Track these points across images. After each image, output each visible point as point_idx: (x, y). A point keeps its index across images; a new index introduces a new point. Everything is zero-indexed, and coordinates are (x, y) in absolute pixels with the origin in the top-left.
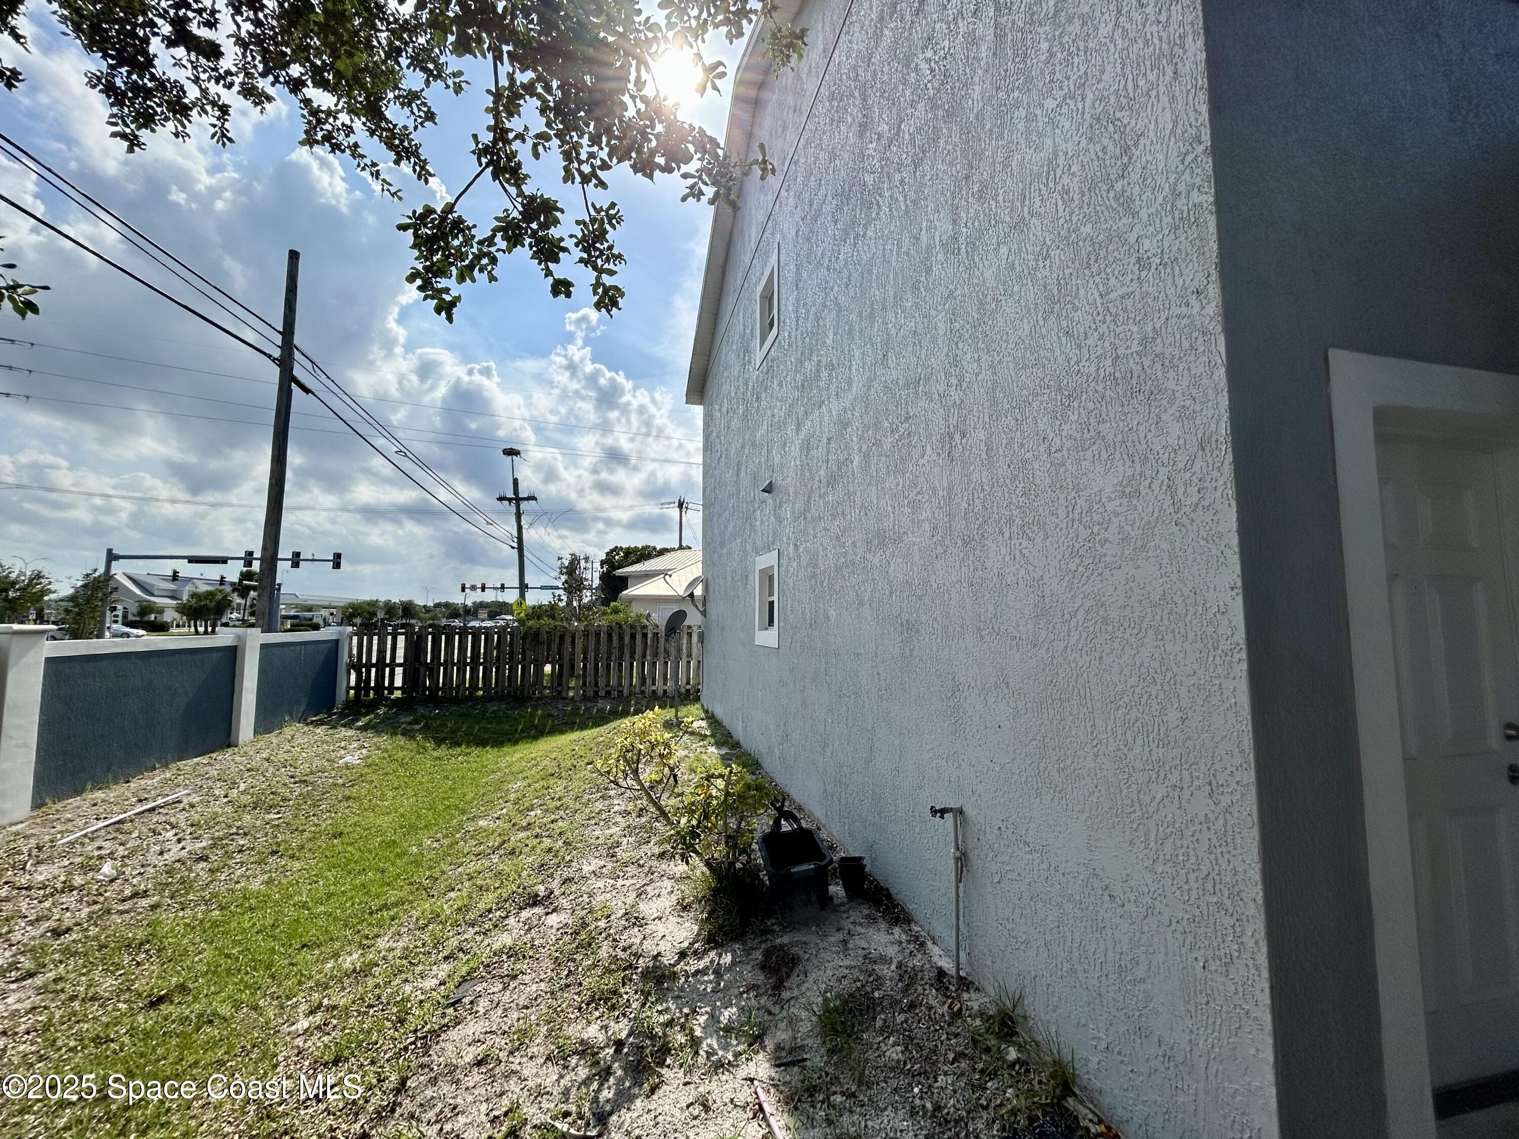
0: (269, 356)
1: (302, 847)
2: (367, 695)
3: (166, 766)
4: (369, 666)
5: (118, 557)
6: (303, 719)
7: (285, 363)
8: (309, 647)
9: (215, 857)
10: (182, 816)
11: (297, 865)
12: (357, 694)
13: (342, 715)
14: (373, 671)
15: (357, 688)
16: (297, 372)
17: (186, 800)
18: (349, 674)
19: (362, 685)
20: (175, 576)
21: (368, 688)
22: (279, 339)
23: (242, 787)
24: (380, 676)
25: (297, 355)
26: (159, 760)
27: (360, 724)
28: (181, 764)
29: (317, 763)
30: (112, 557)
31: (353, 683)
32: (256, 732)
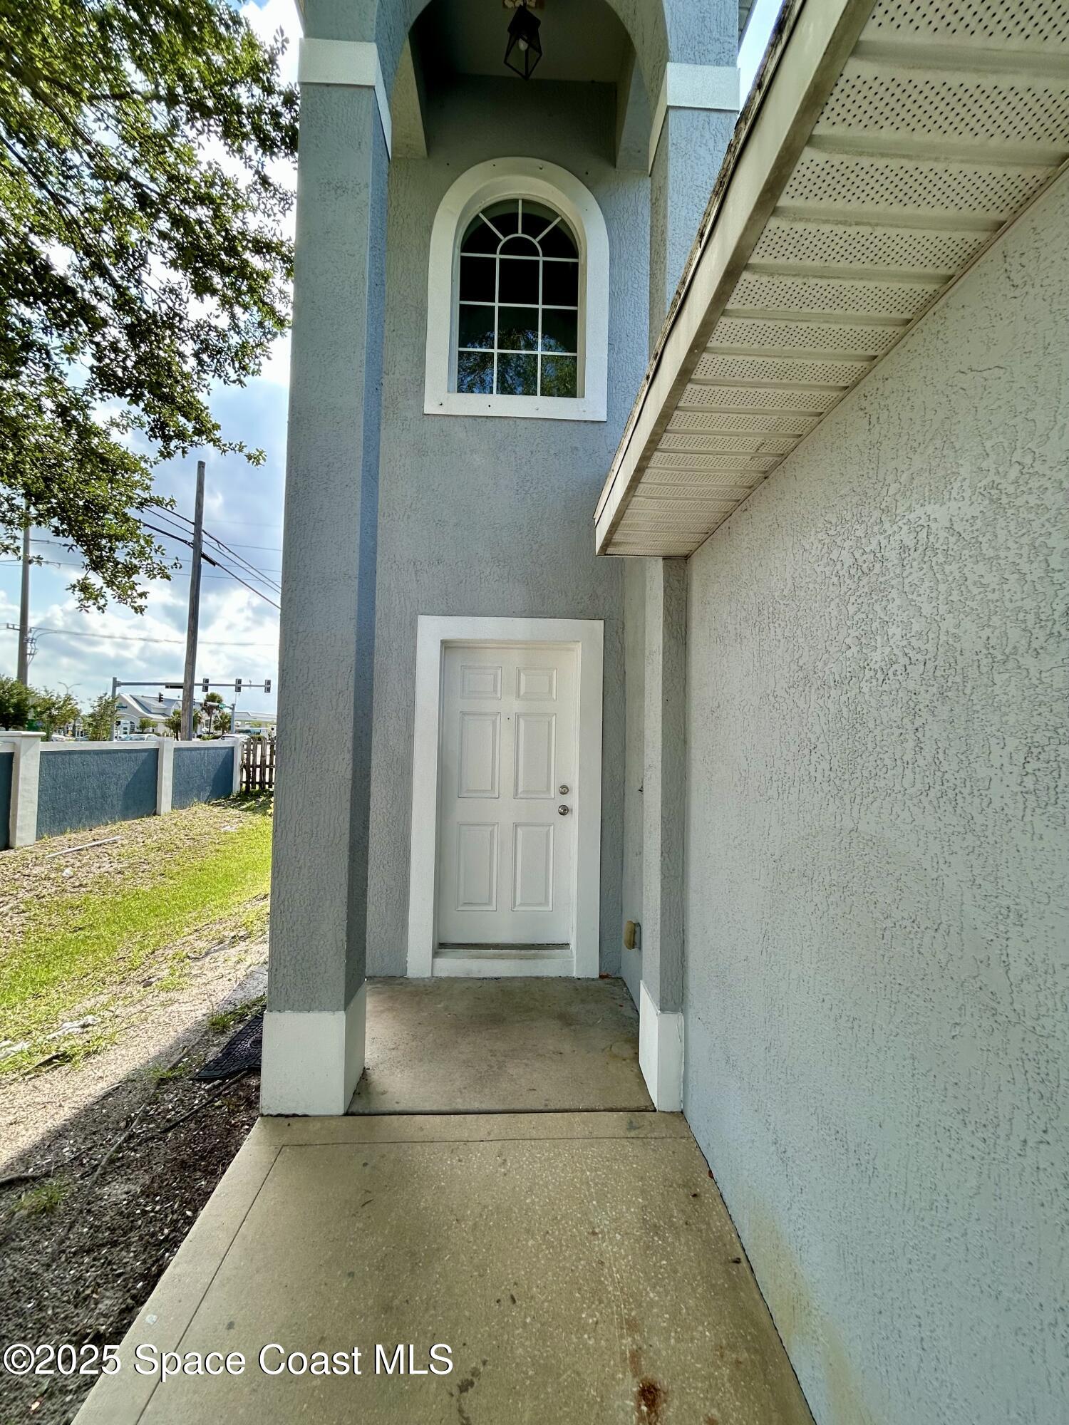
0: (186, 542)
1: (179, 873)
2: (254, 788)
3: (114, 823)
4: (255, 767)
5: (120, 684)
6: (208, 802)
7: (196, 545)
8: (211, 751)
9: (128, 874)
10: (115, 851)
11: (172, 882)
12: (247, 787)
13: (234, 801)
14: (258, 770)
15: (247, 782)
16: (205, 550)
17: (120, 842)
18: (242, 770)
19: (250, 781)
20: (160, 699)
21: (254, 783)
22: (192, 528)
23: (155, 837)
24: (262, 774)
25: (205, 537)
26: (110, 819)
27: (244, 807)
28: (123, 823)
29: (207, 829)
30: (116, 684)
31: (244, 779)
32: (173, 807)
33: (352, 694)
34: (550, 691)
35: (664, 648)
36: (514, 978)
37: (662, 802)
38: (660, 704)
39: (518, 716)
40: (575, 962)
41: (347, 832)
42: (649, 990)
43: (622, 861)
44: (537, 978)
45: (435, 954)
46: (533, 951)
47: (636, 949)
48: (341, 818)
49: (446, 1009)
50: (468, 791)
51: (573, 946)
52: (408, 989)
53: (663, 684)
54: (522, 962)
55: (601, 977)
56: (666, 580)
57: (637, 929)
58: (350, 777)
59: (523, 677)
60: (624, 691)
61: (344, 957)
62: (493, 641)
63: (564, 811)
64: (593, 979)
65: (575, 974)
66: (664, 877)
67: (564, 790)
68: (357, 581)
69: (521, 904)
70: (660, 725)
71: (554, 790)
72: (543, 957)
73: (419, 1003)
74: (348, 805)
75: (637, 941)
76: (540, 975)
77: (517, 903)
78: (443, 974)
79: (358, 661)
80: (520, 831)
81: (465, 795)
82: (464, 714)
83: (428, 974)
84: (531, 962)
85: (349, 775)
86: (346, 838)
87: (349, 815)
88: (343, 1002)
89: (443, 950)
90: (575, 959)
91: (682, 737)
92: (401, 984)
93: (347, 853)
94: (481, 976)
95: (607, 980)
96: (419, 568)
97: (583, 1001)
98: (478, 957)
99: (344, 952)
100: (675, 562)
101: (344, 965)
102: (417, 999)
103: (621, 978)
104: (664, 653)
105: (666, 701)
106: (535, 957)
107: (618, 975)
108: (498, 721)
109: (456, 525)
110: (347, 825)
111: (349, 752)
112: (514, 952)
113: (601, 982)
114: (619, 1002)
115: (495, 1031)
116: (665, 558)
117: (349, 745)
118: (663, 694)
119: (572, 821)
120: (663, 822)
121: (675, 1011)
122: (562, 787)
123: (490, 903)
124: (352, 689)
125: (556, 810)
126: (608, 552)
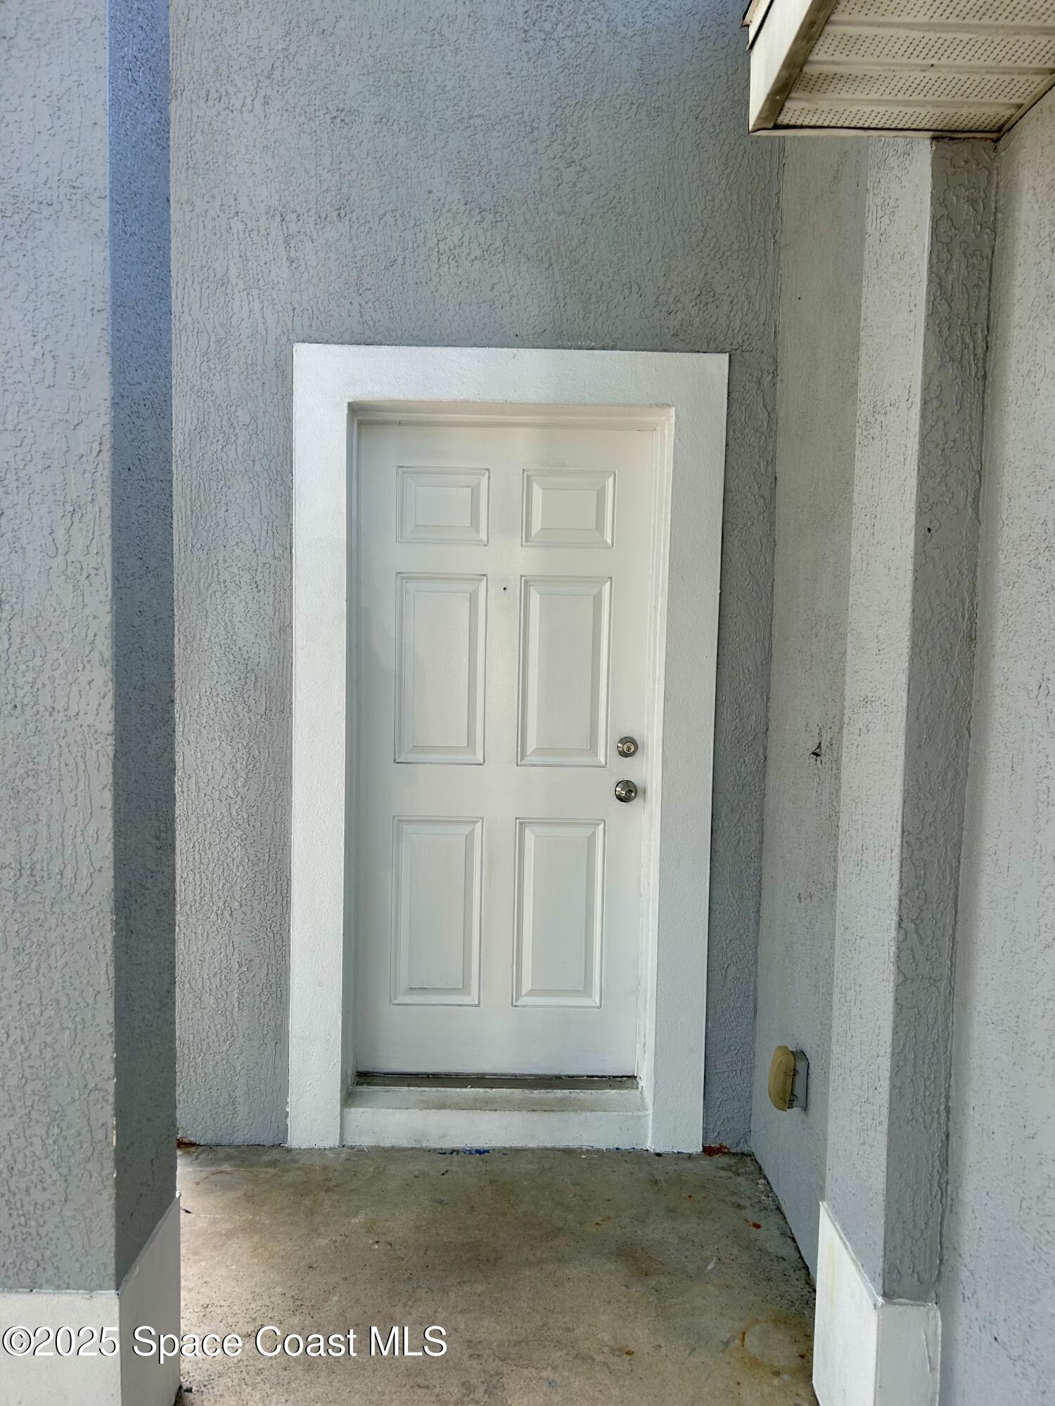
33: (107, 512)
34: (600, 526)
35: (926, 388)
36: (518, 1151)
37: (906, 792)
38: (910, 541)
39: (527, 583)
40: (650, 1118)
41: (109, 864)
42: (849, 1232)
43: (759, 904)
44: (568, 1152)
45: (349, 1098)
46: (559, 1093)
47: (795, 1111)
48: (91, 831)
49: (370, 1228)
50: (416, 749)
51: (645, 1082)
52: (288, 1178)
53: (921, 485)
54: (535, 1117)
55: (708, 1151)
56: (940, 202)
57: (801, 1066)
58: (110, 727)
59: (537, 491)
60: (773, 524)
61: (110, 1165)
62: (465, 406)
63: (628, 792)
64: (690, 1156)
65: (650, 1145)
66: (904, 980)
67: (629, 747)
68: (106, 205)
69: (532, 993)
70: (908, 595)
71: (605, 751)
72: (581, 1107)
73: (311, 1213)
74: (107, 798)
75: (799, 1091)
76: (573, 1144)
77: (524, 991)
78: (365, 1141)
79: (118, 427)
80: (530, 836)
81: (410, 758)
82: (404, 577)
83: (333, 1141)
84: (554, 1118)
85: (106, 722)
86: (106, 880)
87: (110, 824)
88: (111, 1269)
89: (364, 1089)
90: (650, 1112)
91: (964, 626)
92: (274, 1164)
93: (108, 918)
94: (448, 1144)
95: (721, 1160)
96: (293, 228)
97: (670, 1211)
98: (441, 1106)
99: (109, 1152)
100: (965, 149)
101: (111, 1182)
102: (307, 1202)
103: (750, 1155)
104: (925, 402)
105: (926, 532)
106: (562, 1106)
107: (743, 1148)
108: (484, 488)
109: (380, 120)
110: (108, 849)
111: (103, 663)
112: (517, 1093)
113: (706, 1162)
114: (750, 1214)
115: (480, 1288)
116: (942, 136)
117: (104, 647)
118: (920, 513)
119: (648, 815)
120: (905, 844)
121: (919, 1297)
122: (627, 740)
123: (465, 989)
124: (104, 500)
125: (609, 789)
126: (784, 119)
